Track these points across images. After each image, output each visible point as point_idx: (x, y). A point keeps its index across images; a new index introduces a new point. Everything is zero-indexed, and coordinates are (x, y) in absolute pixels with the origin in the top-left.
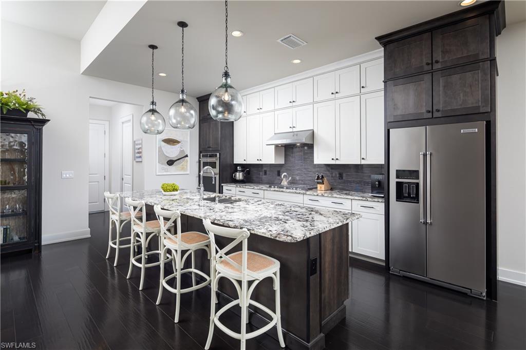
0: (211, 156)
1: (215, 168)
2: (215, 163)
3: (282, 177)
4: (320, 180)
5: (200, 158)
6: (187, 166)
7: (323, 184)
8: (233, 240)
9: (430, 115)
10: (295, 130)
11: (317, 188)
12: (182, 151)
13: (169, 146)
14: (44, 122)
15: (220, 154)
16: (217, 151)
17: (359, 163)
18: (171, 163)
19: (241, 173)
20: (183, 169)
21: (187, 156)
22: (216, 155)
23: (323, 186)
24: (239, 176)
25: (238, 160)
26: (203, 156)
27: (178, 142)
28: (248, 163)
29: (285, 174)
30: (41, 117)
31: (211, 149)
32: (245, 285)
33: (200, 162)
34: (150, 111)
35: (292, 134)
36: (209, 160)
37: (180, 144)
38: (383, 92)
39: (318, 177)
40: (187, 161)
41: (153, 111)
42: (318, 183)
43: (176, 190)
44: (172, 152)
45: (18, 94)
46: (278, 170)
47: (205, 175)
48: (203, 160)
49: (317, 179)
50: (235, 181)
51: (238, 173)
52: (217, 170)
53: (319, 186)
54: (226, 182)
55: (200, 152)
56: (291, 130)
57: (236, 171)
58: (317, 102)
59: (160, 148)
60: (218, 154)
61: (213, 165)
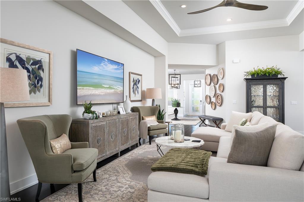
30: (283, 77)
45: (274, 67)
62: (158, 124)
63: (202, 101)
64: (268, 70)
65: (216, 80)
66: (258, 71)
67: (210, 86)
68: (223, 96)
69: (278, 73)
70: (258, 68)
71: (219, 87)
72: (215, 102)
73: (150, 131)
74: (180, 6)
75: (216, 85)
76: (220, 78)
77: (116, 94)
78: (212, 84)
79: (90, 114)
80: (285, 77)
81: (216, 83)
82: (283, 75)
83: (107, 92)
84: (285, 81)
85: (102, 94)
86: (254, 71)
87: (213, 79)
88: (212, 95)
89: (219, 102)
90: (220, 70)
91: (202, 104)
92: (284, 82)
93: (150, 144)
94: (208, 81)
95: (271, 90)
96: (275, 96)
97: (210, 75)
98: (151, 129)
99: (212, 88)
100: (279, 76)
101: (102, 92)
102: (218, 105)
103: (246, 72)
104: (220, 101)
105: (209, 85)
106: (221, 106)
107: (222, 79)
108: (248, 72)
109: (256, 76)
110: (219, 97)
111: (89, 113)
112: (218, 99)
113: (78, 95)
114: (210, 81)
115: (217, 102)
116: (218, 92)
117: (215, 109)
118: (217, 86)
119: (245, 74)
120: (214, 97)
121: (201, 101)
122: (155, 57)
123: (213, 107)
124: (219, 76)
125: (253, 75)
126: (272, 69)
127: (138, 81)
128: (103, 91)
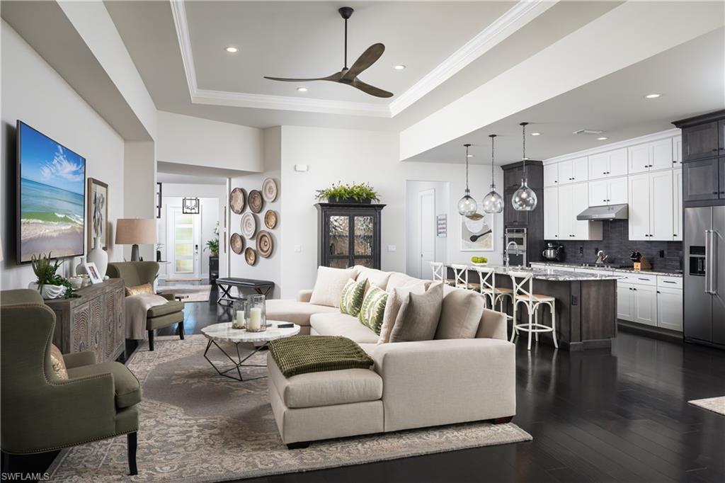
0: (518, 231)
1: (522, 244)
2: (522, 239)
3: (598, 255)
4: (637, 258)
5: (505, 233)
6: (490, 242)
7: (640, 262)
8: (524, 278)
9: (716, 196)
10: (609, 203)
11: (633, 267)
12: (486, 226)
13: (472, 221)
14: (382, 206)
15: (527, 229)
16: (525, 226)
17: (672, 240)
18: (474, 239)
19: (552, 251)
20: (486, 245)
21: (490, 231)
22: (523, 230)
23: (639, 264)
24: (550, 253)
25: (549, 235)
26: (509, 231)
27: (481, 216)
28: (560, 239)
29: (601, 251)
30: (377, 203)
31: (517, 224)
32: (531, 303)
33: (505, 238)
34: (465, 197)
35: (607, 207)
36: (515, 235)
37: (483, 219)
38: (681, 169)
39: (634, 254)
40: (491, 237)
41: (467, 197)
42: (635, 261)
43: (486, 262)
44: (476, 227)
45: (365, 185)
46: (596, 247)
47: (511, 252)
48: (509, 236)
49: (632, 257)
50: (545, 260)
51: (549, 251)
52: (524, 247)
53: (635, 264)
54: (535, 261)
55: (505, 227)
56: (605, 204)
57: (547, 248)
58: (632, 175)
59: (464, 223)
60: (525, 230)
61: (520, 242)
62: (167, 301)
63: (199, 247)
64: (355, 189)
65: (258, 202)
66: (340, 191)
67: (241, 216)
68: (276, 236)
69: (370, 196)
70: (340, 185)
71: (267, 217)
72: (254, 248)
73: (153, 320)
74: (225, 49)
75: (259, 213)
76: (268, 198)
77: (73, 233)
78: (248, 210)
79: (62, 286)
80: (381, 203)
81: (257, 208)
82: (378, 200)
83: (62, 230)
84: (382, 211)
85: (55, 234)
86: (333, 189)
87: (252, 200)
88: (248, 233)
89: (265, 249)
90: (268, 183)
91: (199, 253)
92: (380, 213)
93: (151, 349)
94: (239, 203)
95: (362, 225)
96: (368, 237)
97: (243, 191)
98: (155, 315)
99: (249, 219)
100: (373, 202)
101: (55, 231)
102: (263, 256)
103: (320, 191)
104: (268, 247)
105: (240, 214)
106: (269, 257)
107: (273, 202)
108: (323, 191)
109: (337, 200)
110: (264, 238)
111: (59, 284)
112: (263, 242)
113: (22, 239)
114: (242, 204)
115: (259, 249)
116: (263, 227)
117: (254, 264)
118: (261, 216)
119: (318, 194)
120: (252, 239)
121: (197, 246)
122: (126, 140)
123: (250, 261)
124: (265, 194)
125: (332, 197)
126: (362, 189)
127: (101, 200)
128: (56, 228)
